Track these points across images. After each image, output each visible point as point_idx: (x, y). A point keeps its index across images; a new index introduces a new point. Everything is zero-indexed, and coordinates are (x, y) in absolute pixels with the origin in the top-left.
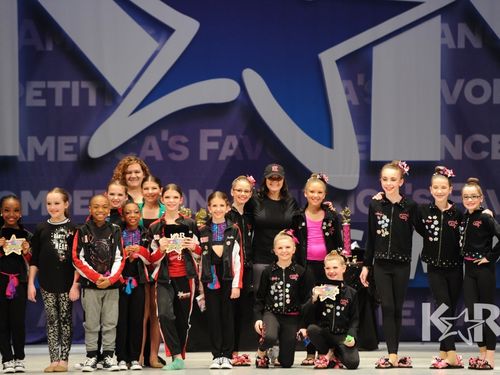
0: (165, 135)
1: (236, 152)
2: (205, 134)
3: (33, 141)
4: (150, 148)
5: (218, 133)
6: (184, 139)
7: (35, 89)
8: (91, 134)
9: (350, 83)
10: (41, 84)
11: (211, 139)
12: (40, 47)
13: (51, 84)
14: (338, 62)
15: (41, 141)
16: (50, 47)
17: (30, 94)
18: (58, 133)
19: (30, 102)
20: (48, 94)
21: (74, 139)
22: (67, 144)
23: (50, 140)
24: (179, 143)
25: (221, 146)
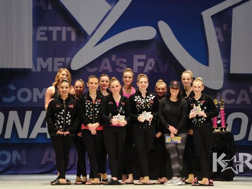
0: (114, 58)
1: (154, 68)
2: (136, 57)
3: (40, 60)
4: (106, 65)
5: (144, 57)
6: (125, 60)
7: (42, 31)
8: (72, 57)
9: (219, 29)
10: (45, 28)
11: (139, 60)
12: (44, 8)
13: (51, 28)
14: (212, 17)
15: (45, 61)
16: (50, 8)
17: (39, 33)
18: (54, 56)
19: (39, 38)
20: (49, 34)
21: (63, 59)
22: (59, 62)
23: (49, 60)
24: (121, 62)
25: (145, 64)
